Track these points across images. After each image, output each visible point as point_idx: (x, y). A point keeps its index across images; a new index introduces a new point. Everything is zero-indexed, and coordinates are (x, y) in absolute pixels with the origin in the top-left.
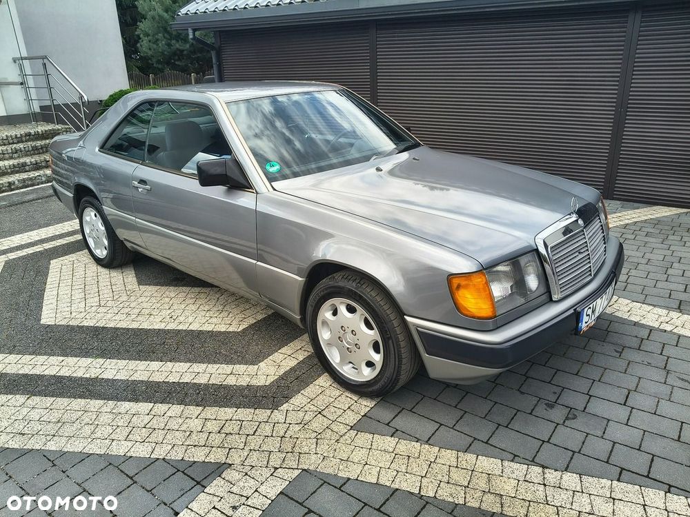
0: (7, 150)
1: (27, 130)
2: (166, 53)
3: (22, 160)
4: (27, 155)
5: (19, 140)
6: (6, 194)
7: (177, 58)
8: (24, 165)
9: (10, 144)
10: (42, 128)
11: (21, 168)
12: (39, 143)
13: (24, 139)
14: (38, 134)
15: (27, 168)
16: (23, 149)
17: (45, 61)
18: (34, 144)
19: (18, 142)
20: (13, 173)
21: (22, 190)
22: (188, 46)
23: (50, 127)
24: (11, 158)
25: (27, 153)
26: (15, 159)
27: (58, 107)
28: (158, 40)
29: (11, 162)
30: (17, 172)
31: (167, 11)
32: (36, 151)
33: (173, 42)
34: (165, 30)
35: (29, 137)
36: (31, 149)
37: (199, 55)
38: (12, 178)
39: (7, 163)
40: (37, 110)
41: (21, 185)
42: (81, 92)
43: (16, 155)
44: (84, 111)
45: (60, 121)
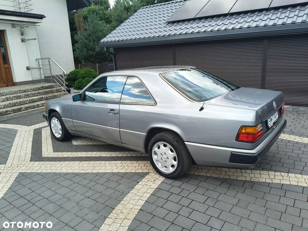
0: (36, 93)
1: (42, 86)
2: (86, 56)
3: (41, 96)
4: (42, 95)
5: (39, 89)
6: (36, 109)
7: (90, 57)
8: (42, 98)
9: (36, 90)
10: (47, 85)
11: (41, 99)
12: (46, 90)
13: (41, 89)
14: (46, 87)
15: (43, 99)
16: (41, 92)
17: (50, 60)
18: (45, 90)
19: (39, 90)
20: (38, 101)
21: (42, 107)
22: (95, 53)
23: (50, 84)
24: (37, 96)
25: (43, 94)
26: (38, 96)
27: (53, 77)
28: (83, 51)
29: (38, 97)
30: (40, 101)
31: (86, 40)
32: (46, 93)
33: (89, 51)
34: (86, 47)
35: (43, 88)
36: (44, 92)
37: (100, 56)
38: (38, 103)
39: (36, 97)
40: (43, 78)
41: (41, 105)
42: (64, 71)
43: (39, 95)
44: (65, 78)
45: (54, 82)
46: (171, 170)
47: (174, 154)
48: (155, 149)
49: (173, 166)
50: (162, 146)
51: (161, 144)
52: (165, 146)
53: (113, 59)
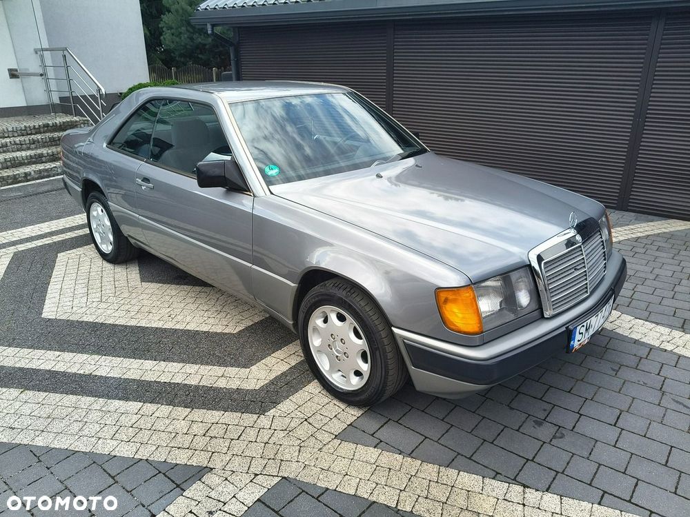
0: (25, 140)
1: (46, 122)
3: (39, 151)
4: (44, 147)
5: (38, 131)
6: (21, 184)
8: (41, 156)
9: (28, 134)
10: (60, 119)
11: (38, 159)
12: (56, 135)
13: (42, 130)
14: (57, 126)
15: (44, 159)
16: (40, 140)
17: (66, 53)
18: (51, 135)
19: (36, 133)
20: (30, 163)
21: (38, 181)
23: (68, 119)
24: (29, 149)
25: (44, 144)
26: (32, 149)
27: (76, 99)
29: (29, 153)
30: (34, 163)
32: (53, 142)
35: (47, 128)
36: (48, 140)
37: (221, 49)
38: (28, 169)
39: (24, 154)
40: (57, 101)
41: (37, 176)
42: (99, 85)
43: (33, 146)
45: (78, 113)
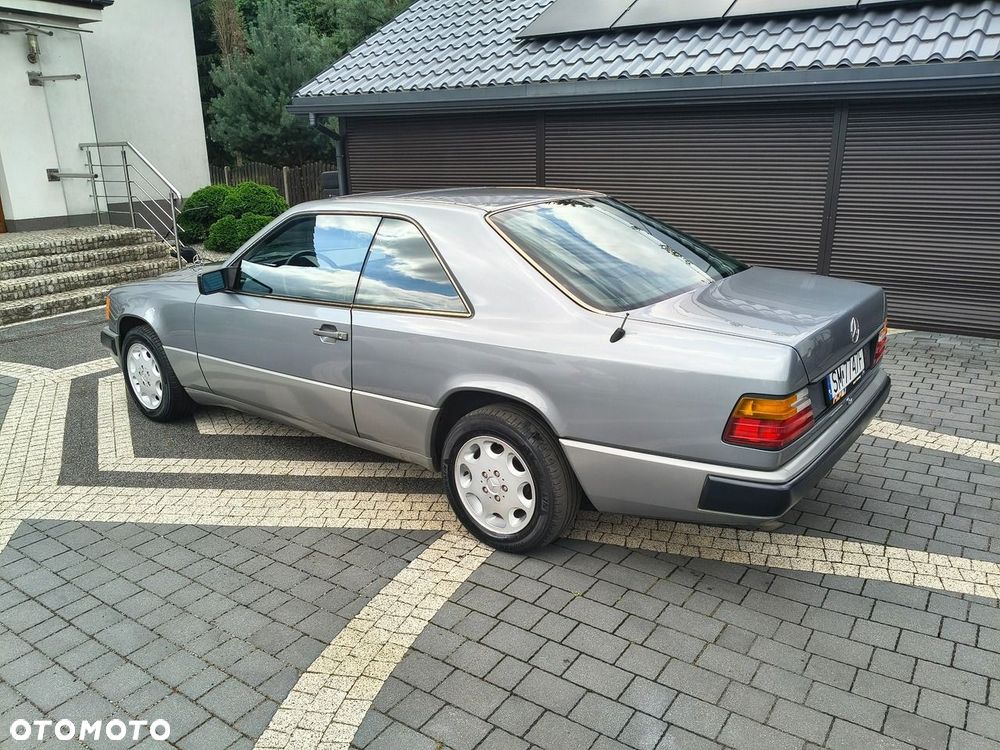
0: (78, 258)
1: (100, 235)
2: (249, 139)
3: (98, 271)
4: (101, 265)
5: (91, 246)
6: (80, 311)
7: (262, 145)
8: (100, 276)
9: (79, 250)
10: (116, 232)
11: (97, 280)
12: (115, 250)
13: (96, 244)
14: (114, 239)
15: (104, 280)
16: (97, 257)
17: (126, 149)
18: (110, 250)
19: (89, 249)
20: (87, 286)
21: (100, 307)
22: (279, 130)
23: (125, 231)
24: (83, 268)
25: (102, 262)
26: (87, 268)
27: (137, 206)
28: (238, 121)
29: (85, 273)
30: (92, 285)
31: (251, 85)
32: (112, 260)
33: (260, 125)
34: (249, 110)
35: (103, 242)
36: (106, 257)
37: (294, 143)
38: (90, 292)
39: (80, 273)
40: (104, 208)
41: (97, 301)
42: (173, 188)
43: (88, 264)
44: (176, 212)
45: (140, 224)
46: (515, 525)
47: (525, 476)
48: (466, 457)
49: (519, 513)
50: (487, 450)
51: (484, 443)
52: (497, 449)
53: (338, 153)
